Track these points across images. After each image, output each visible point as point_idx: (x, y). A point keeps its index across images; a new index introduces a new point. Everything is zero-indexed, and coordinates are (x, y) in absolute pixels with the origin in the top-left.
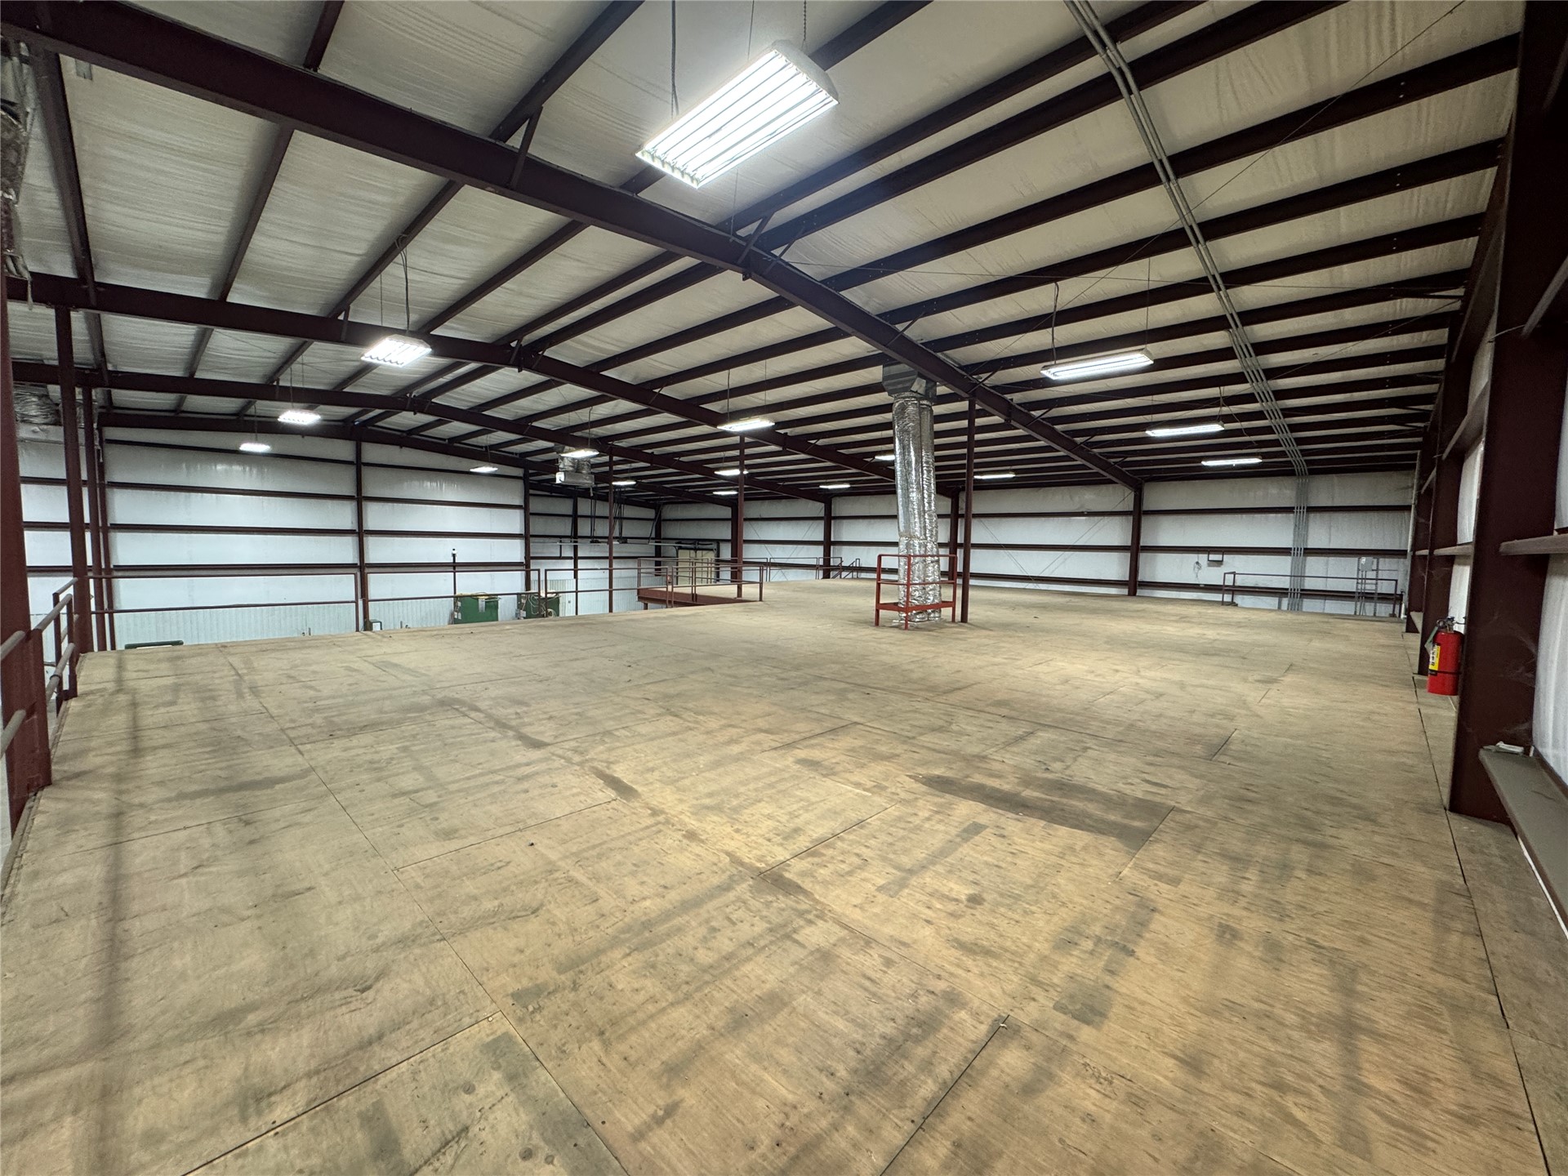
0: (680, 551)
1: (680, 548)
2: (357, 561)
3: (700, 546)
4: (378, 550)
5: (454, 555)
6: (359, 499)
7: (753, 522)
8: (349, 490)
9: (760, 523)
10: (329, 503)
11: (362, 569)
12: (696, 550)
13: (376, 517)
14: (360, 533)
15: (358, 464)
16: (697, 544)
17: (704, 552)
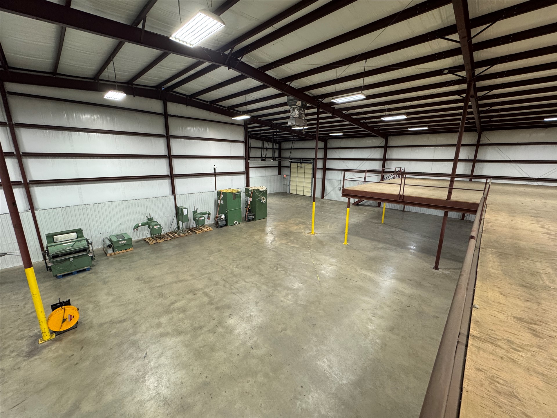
0: (292, 164)
1: (292, 162)
2: (169, 173)
3: (303, 161)
4: (180, 167)
5: (215, 169)
6: (168, 137)
7: (335, 150)
8: (161, 131)
9: (340, 150)
10: (152, 139)
11: (172, 177)
12: (301, 163)
13: (177, 148)
14: (170, 157)
15: (166, 115)
16: (302, 161)
17: (306, 164)
